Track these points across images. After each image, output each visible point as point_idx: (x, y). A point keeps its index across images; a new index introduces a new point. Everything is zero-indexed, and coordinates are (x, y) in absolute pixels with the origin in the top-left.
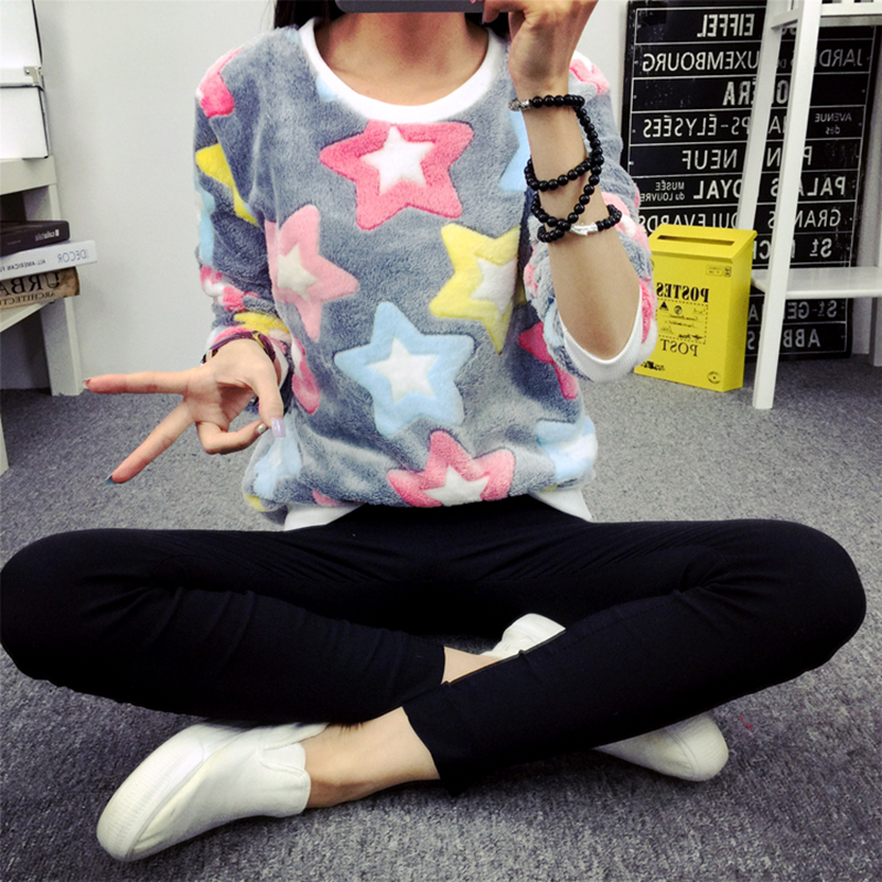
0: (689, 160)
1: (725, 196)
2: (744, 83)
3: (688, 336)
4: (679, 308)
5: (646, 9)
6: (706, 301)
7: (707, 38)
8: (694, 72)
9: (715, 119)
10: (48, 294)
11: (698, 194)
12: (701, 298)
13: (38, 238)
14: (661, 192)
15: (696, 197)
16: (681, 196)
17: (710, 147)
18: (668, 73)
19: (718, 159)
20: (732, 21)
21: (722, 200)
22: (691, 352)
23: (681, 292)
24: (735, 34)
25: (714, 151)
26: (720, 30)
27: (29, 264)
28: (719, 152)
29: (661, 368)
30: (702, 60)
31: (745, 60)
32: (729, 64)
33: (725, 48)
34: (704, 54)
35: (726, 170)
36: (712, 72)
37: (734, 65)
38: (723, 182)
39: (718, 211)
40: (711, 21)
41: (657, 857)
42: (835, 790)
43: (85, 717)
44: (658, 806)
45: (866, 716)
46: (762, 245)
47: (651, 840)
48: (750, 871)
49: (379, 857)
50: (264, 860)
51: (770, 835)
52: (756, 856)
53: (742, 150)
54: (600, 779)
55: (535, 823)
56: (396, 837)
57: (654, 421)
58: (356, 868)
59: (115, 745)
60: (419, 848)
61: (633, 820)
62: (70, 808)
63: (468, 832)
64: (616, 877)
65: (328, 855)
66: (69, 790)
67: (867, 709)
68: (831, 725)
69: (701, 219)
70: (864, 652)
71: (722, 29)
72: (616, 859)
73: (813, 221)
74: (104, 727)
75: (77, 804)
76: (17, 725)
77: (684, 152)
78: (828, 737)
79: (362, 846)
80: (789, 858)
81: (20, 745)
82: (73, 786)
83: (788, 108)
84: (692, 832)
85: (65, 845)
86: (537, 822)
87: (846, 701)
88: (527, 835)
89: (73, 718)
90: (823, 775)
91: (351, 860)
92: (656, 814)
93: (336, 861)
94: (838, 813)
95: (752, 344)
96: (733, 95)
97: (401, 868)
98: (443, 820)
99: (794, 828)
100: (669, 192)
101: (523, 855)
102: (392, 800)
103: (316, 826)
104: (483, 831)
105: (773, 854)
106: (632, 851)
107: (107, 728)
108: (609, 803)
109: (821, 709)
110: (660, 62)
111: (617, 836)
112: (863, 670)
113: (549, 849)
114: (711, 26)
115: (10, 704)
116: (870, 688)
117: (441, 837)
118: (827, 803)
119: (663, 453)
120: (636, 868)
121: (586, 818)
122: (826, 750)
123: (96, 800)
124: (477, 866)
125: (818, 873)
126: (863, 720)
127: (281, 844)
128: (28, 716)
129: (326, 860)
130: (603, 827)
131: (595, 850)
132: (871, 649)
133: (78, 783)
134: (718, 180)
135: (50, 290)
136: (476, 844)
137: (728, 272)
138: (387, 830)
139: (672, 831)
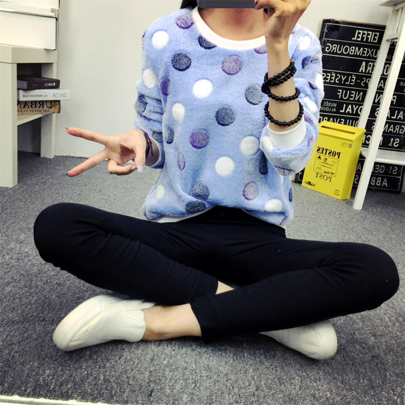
0: (340, 94)
1: (354, 113)
2: (370, 63)
3: (328, 172)
4: (326, 159)
5: (331, 24)
6: (339, 158)
7: (356, 41)
8: (348, 55)
9: (355, 78)
10: (46, 111)
11: (342, 110)
12: (337, 156)
13: (46, 85)
14: (326, 107)
15: (341, 111)
16: (334, 110)
17: (351, 90)
18: (337, 53)
19: (353, 95)
20: (368, 34)
21: (352, 114)
22: (329, 180)
23: (328, 152)
24: (369, 41)
25: (352, 92)
26: (363, 38)
27: (40, 96)
28: (354, 92)
29: (314, 185)
30: (353, 50)
31: (372, 53)
32: (364, 54)
33: (364, 46)
34: (354, 47)
35: (356, 101)
36: (356, 56)
37: (367, 54)
38: (354, 106)
39: (350, 119)
40: (359, 33)
41: (280, 385)
42: (363, 370)
43: (38, 290)
44: (284, 365)
45: (382, 342)
46: (368, 137)
47: (279, 378)
48: (320, 397)
49: (158, 366)
50: (108, 360)
51: (331, 384)
52: (324, 391)
53: (365, 93)
54: (260, 350)
55: (229, 363)
56: (167, 359)
57: (307, 207)
58: (148, 369)
59: (50, 303)
60: (176, 366)
61: (272, 369)
62: (27, 326)
63: (199, 362)
64: (261, 390)
65: (136, 362)
66: (27, 319)
67: (383, 340)
68: (366, 344)
69: (342, 121)
70: (386, 316)
71: (364, 37)
72: (262, 383)
73: (392, 130)
74: (45, 296)
75: (30, 325)
76: (8, 289)
77: (339, 90)
78: (364, 348)
79: (152, 361)
80: (338, 395)
81: (8, 298)
82: (29, 317)
83: (388, 77)
84: (297, 378)
85: (23, 340)
86: (230, 362)
87: (375, 335)
88: (224, 368)
89: (32, 290)
90: (359, 364)
91: (146, 365)
92: (283, 368)
93: (140, 365)
94: (363, 380)
95: (356, 181)
96: (364, 68)
97: (167, 372)
98: (188, 356)
99: (342, 383)
100: (329, 107)
101: (222, 375)
102: (167, 344)
103: (133, 349)
104: (205, 363)
105: (332, 392)
106: (270, 381)
107: (47, 297)
108: (262, 360)
109: (363, 337)
110: (334, 48)
111: (264, 374)
112: (384, 324)
113: (233, 375)
114: (359, 35)
115: (6, 281)
116: (386, 331)
117: (187, 363)
118: (359, 375)
119: (309, 221)
120: (271, 388)
121: (251, 364)
122: (362, 354)
123: (39, 325)
124: (200, 376)
125: (350, 403)
126: (380, 344)
127: (117, 355)
128: (13, 286)
129: (135, 364)
130: (258, 369)
131: (253, 378)
132: (389, 316)
133: (31, 316)
134: (352, 105)
135: (47, 109)
136: (202, 368)
137: (350, 146)
138: (163, 356)
139: (289, 376)
